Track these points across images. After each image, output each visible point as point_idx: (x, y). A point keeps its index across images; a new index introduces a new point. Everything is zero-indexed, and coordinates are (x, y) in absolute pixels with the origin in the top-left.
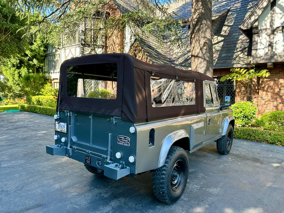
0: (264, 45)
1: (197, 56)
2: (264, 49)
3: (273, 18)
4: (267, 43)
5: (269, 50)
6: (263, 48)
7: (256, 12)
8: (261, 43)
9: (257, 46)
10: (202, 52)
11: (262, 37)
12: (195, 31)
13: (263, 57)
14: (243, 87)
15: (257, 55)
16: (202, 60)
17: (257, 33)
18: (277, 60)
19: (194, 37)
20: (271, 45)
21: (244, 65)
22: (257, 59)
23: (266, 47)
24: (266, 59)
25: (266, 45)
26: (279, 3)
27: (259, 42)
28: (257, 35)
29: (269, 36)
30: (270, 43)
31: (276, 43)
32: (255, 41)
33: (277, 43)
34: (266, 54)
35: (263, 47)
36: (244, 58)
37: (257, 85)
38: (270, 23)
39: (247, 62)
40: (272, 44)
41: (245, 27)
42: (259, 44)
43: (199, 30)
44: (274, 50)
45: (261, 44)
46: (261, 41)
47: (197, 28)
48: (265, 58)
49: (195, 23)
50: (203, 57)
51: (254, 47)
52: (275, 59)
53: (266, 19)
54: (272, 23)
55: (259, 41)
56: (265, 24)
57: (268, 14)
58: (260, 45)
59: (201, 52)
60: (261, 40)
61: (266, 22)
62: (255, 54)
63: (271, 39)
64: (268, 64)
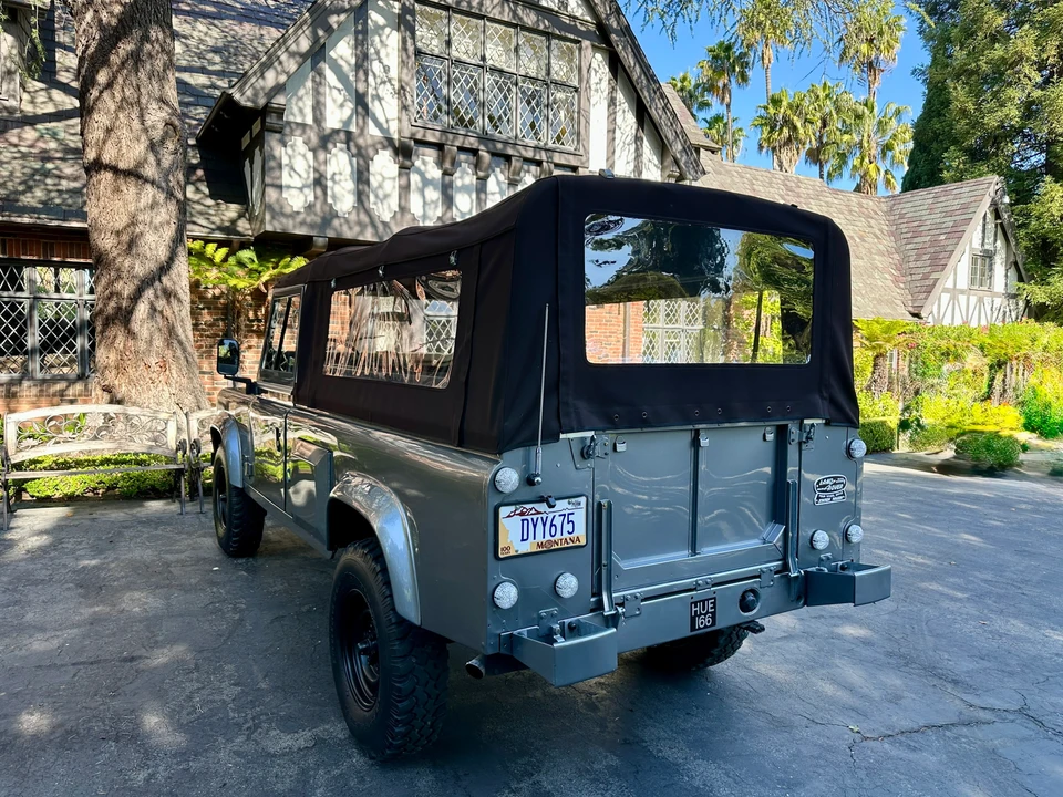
0: (300, 176)
1: (134, 174)
2: (301, 189)
3: (322, 99)
4: (309, 173)
5: (316, 198)
6: (300, 185)
7: (278, 58)
8: (292, 168)
9: (280, 177)
10: (159, 163)
11: (294, 150)
12: (115, 59)
13: (302, 216)
14: (203, 309)
15: (282, 208)
16: (161, 197)
17: (280, 132)
18: (341, 234)
19: (109, 85)
20: (319, 182)
21: (213, 230)
22: (284, 220)
23: (308, 186)
24: (312, 226)
25: (308, 177)
26: (332, 54)
27: (287, 165)
28: (277, 136)
29: (314, 150)
30: (317, 175)
31: (333, 179)
32: (274, 158)
33: (337, 178)
34: (310, 208)
35: (297, 182)
36: (205, 206)
37: (251, 305)
38: (314, 109)
39: (222, 220)
40: (323, 180)
41: (249, 99)
42: (285, 172)
43: (136, 59)
44: (330, 200)
45: (292, 173)
46: (293, 160)
47: (125, 47)
48: (308, 220)
49: (114, 22)
50: (163, 184)
51: (273, 178)
52: (335, 230)
53: (302, 92)
54: (318, 112)
55: (285, 160)
56: (301, 110)
57: (306, 79)
58: (290, 175)
59: (151, 159)
60: (290, 157)
61: (300, 104)
62: (278, 201)
63: (319, 164)
64: (316, 239)
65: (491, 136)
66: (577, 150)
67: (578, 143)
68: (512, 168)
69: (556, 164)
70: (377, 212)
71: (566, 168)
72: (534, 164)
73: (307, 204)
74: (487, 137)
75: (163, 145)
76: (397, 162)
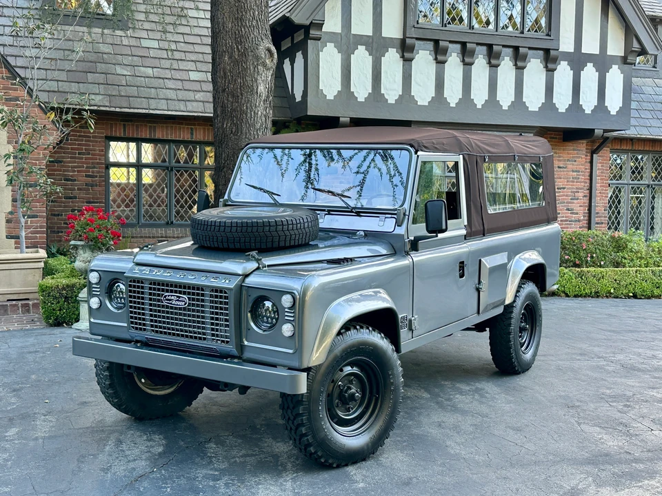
34: (338, 95)
64: (341, 119)
65: (477, 29)
66: (548, 35)
67: (550, 30)
68: (493, 54)
69: (530, 48)
70: (386, 97)
71: (538, 51)
72: (511, 49)
73: (336, 93)
74: (474, 31)
75: (264, 65)
76: (403, 57)
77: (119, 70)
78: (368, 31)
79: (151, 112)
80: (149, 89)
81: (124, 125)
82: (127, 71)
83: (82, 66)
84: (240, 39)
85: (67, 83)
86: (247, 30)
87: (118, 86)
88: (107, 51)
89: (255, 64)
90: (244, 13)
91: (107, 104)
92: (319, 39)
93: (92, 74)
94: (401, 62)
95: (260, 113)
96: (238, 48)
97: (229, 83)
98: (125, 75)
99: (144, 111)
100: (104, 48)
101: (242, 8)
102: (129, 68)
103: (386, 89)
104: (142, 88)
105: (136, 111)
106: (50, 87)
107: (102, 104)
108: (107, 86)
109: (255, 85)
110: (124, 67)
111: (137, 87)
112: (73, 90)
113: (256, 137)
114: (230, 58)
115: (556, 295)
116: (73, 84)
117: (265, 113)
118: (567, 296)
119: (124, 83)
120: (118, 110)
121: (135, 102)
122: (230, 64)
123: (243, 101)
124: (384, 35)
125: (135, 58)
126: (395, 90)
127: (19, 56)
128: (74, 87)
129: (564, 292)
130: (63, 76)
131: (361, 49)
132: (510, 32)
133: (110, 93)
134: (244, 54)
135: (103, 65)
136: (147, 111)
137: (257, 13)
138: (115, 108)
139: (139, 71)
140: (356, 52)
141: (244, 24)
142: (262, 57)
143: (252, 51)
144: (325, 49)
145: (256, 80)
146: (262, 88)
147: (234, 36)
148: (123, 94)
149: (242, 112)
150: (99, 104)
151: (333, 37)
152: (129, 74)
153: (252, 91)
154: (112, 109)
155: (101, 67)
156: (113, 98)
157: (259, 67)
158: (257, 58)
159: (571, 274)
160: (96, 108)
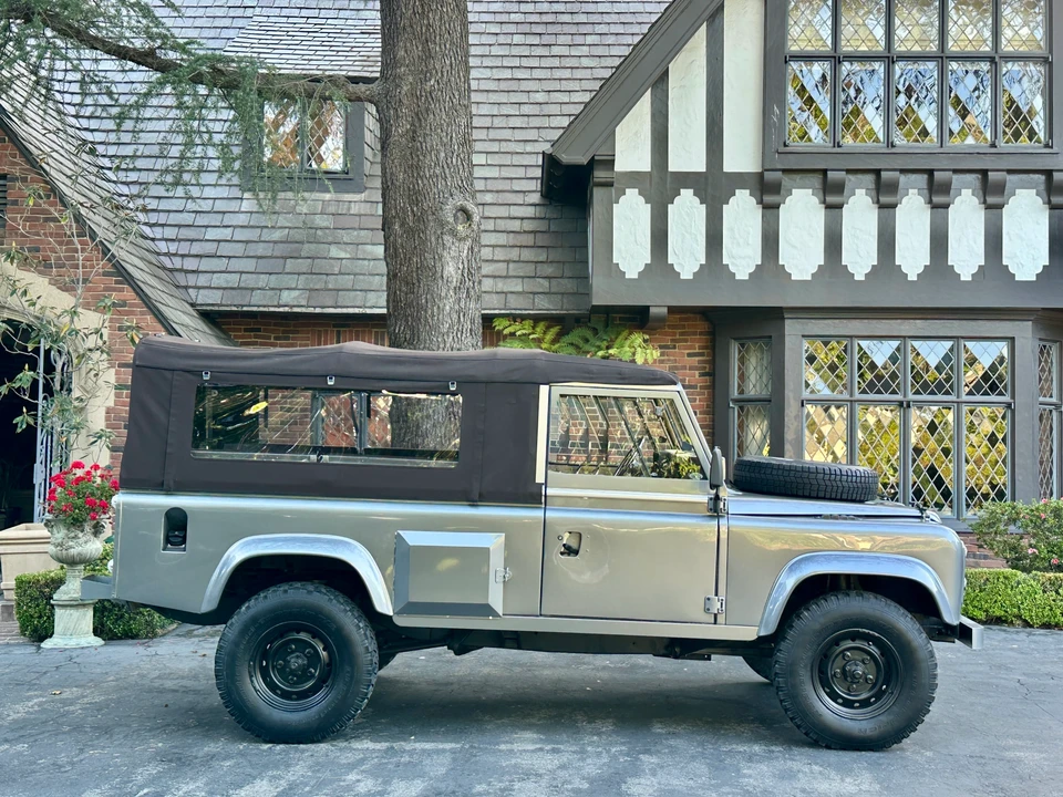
44: (671, 260)
64: (652, 310)
65: (900, 147)
66: (1047, 146)
67: (1051, 137)
68: (935, 188)
69: (1010, 172)
70: (732, 269)
71: (1032, 176)
72: (974, 176)
73: (641, 268)
74: (894, 150)
75: (453, 233)
76: (760, 202)
77: (335, 252)
78: (700, 166)
79: (368, 311)
80: (371, 277)
81: (339, 332)
82: (346, 251)
83: (279, 250)
84: (415, 196)
85: (254, 276)
86: (426, 182)
87: (327, 275)
88: (325, 224)
89: (439, 232)
90: (421, 158)
91: (304, 303)
92: (611, 185)
93: (292, 260)
94: (758, 212)
95: (448, 308)
96: (413, 211)
97: (401, 264)
98: (342, 259)
99: (357, 311)
100: (320, 221)
101: (418, 150)
102: (349, 248)
103: (731, 256)
104: (361, 277)
105: (345, 311)
106: (227, 282)
107: (295, 303)
108: (309, 276)
109: (438, 265)
110: (343, 246)
111: (355, 275)
112: (260, 285)
113: (442, 346)
114: (402, 225)
115: (1005, 622)
116: (262, 276)
117: (457, 307)
118: (1027, 624)
119: (336, 270)
120: (318, 310)
121: (345, 298)
122: (402, 235)
123: (421, 291)
124: (726, 169)
125: (363, 233)
126: (750, 257)
127: (197, 240)
128: (263, 280)
129: (1019, 617)
130: (250, 265)
131: (687, 195)
132: (970, 146)
133: (311, 286)
134: (420, 219)
135: (313, 246)
136: (361, 311)
137: (443, 155)
138: (315, 307)
139: (364, 252)
140: (677, 199)
141: (422, 173)
142: (448, 222)
143: (434, 214)
144: (622, 199)
145: (441, 258)
146: (451, 269)
147: (407, 193)
148: (330, 286)
149: (421, 308)
150: (291, 303)
151: (634, 179)
152: (348, 256)
153: (434, 274)
154: (311, 310)
155: (307, 249)
156: (314, 294)
157: (445, 237)
158: (442, 224)
159: (1034, 584)
160: (287, 309)
